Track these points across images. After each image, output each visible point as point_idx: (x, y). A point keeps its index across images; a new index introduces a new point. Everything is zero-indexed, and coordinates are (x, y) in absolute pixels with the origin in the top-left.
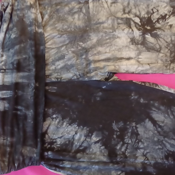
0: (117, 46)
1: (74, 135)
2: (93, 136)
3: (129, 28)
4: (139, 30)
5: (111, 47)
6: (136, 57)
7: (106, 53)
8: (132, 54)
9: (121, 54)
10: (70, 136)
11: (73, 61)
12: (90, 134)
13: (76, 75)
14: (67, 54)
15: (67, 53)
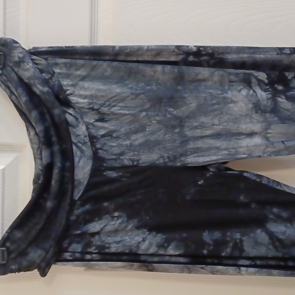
0: (231, 115)
1: (140, 242)
2: (170, 247)
3: (248, 87)
4: (265, 91)
5: (222, 116)
6: (262, 132)
7: (214, 125)
8: (257, 127)
9: (238, 127)
10: (134, 242)
11: (160, 136)
12: (166, 245)
13: (162, 157)
14: (149, 125)
15: (149, 123)
